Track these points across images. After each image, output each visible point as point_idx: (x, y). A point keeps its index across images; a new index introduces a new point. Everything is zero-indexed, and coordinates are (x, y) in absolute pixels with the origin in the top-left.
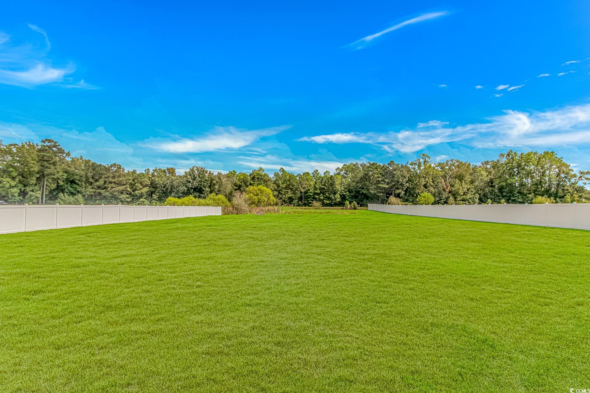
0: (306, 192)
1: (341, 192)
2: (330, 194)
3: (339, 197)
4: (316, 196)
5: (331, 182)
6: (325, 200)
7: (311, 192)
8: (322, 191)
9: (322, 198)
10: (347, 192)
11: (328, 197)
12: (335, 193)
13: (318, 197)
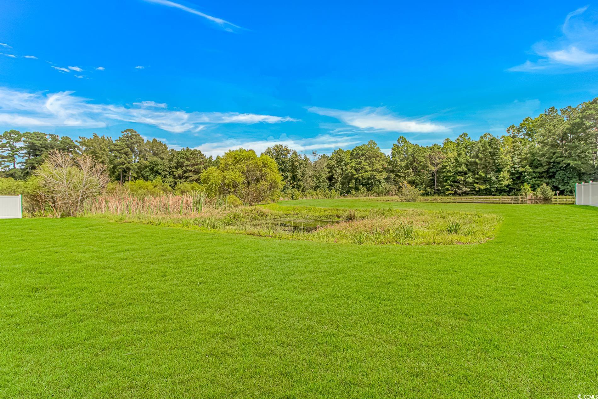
0: (439, 172)
1: (512, 167)
2: (486, 173)
3: (507, 176)
4: (458, 177)
5: (490, 150)
6: (477, 183)
7: (449, 171)
8: (472, 167)
9: (470, 180)
10: (528, 167)
11: (483, 178)
12: (499, 171)
13: (462, 178)
